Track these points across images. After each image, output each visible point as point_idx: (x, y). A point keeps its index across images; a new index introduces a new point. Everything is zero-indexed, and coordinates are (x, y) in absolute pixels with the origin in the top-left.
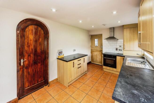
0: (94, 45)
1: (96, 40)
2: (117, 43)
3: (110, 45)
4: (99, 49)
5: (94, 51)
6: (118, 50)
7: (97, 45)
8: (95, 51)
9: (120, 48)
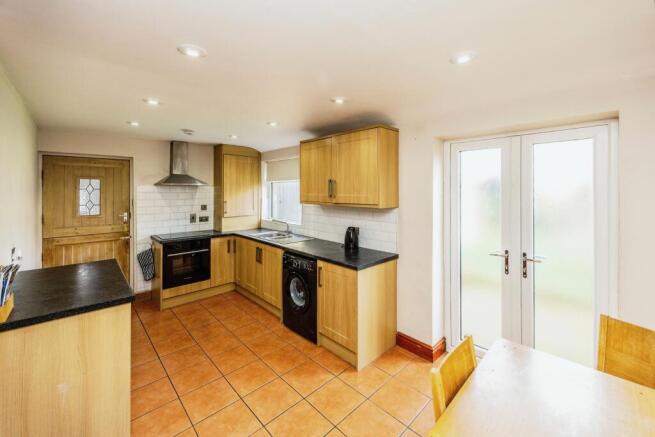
0: (69, 211)
1: (84, 183)
2: (193, 198)
3: (170, 206)
4: (107, 229)
5: (68, 246)
6: (198, 220)
7: (95, 211)
8: (78, 240)
9: (204, 214)
